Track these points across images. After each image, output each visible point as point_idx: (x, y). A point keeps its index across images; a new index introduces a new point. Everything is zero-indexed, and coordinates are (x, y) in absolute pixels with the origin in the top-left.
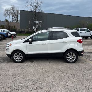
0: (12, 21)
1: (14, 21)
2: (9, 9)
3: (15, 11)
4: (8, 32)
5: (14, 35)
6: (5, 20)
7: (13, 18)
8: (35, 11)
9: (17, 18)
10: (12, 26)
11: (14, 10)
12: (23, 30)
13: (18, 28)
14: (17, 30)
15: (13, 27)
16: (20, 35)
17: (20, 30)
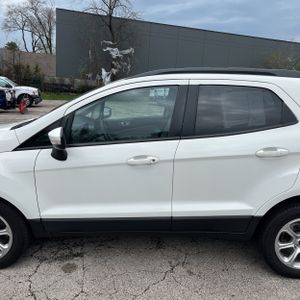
0: (30, 50)
1: (40, 49)
2: (22, 5)
3: (39, 14)
4: (8, 86)
5: (32, 98)
6: (9, 44)
7: (36, 38)
8: (110, 16)
9: (49, 40)
10: (28, 67)
11: (36, 10)
12: (67, 81)
13: (50, 74)
14: (47, 80)
15: (32, 70)
16: (54, 99)
17: (57, 82)
